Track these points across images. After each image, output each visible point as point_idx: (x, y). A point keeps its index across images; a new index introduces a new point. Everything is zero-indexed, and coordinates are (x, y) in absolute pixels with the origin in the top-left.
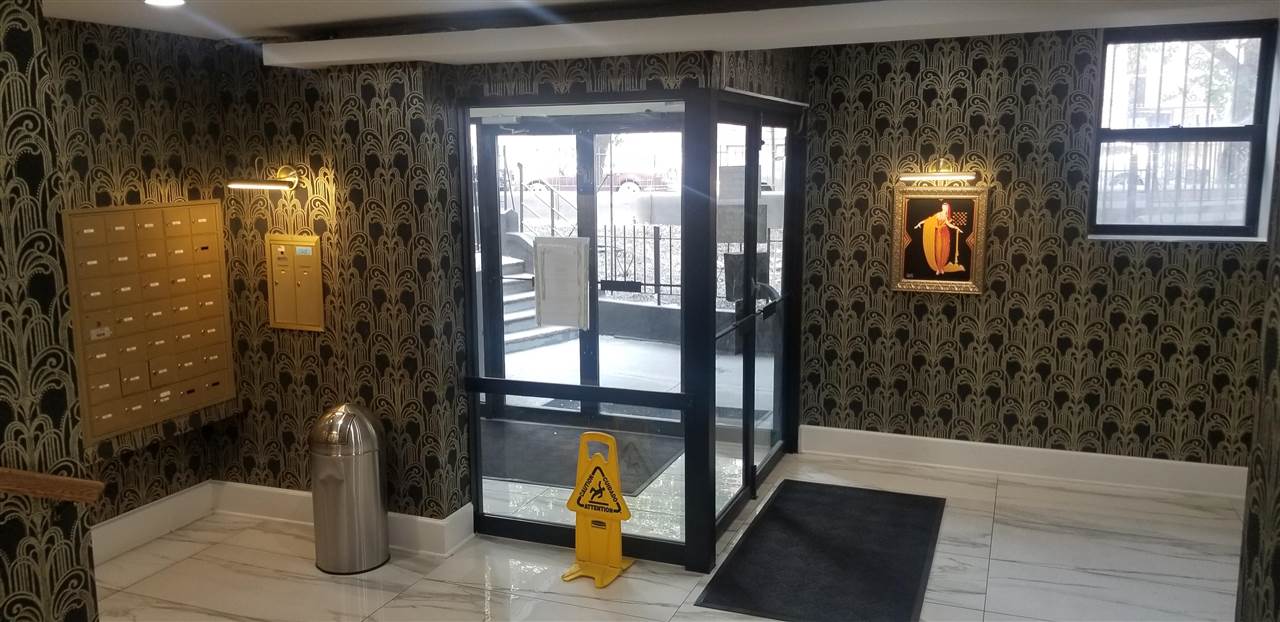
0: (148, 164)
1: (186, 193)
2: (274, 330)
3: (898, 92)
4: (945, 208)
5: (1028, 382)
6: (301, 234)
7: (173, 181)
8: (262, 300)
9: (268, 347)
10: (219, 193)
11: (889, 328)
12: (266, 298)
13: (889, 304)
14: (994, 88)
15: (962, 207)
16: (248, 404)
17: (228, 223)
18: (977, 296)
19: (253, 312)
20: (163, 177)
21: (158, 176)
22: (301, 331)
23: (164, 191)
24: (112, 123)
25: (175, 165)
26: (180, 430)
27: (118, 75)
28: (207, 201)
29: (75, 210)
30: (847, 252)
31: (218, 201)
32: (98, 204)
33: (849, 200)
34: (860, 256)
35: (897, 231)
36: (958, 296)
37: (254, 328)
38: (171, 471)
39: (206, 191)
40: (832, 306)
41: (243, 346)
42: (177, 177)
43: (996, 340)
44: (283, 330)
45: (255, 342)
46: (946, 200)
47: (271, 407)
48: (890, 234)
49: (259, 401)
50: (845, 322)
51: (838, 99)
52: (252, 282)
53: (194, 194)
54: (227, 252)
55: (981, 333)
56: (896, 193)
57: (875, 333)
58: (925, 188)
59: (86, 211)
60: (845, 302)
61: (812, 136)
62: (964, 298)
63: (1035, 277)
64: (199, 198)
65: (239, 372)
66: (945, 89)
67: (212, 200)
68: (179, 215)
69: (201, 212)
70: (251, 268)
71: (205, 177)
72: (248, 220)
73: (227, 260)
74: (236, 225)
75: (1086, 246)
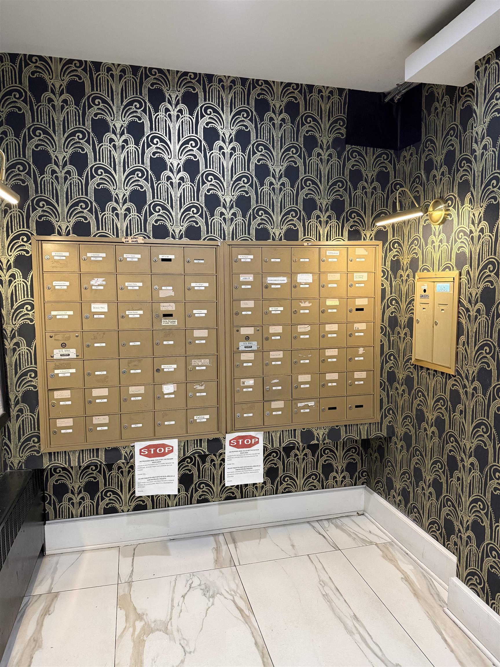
0: (310, 206)
1: (346, 234)
2: (415, 366)
7: (334, 222)
8: (409, 337)
10: (381, 235)
12: (412, 335)
17: (388, 264)
19: (402, 346)
20: (324, 219)
21: (318, 217)
22: (436, 371)
23: (323, 231)
24: (277, 167)
25: (338, 208)
26: (318, 440)
27: (288, 126)
28: (368, 242)
29: (235, 242)
31: (380, 243)
32: (258, 238)
37: (401, 363)
38: (328, 469)
39: (368, 233)
41: (392, 377)
42: (338, 219)
45: (401, 375)
47: (407, 438)
52: (403, 319)
53: (355, 235)
54: (383, 291)
59: (244, 242)
64: (360, 239)
65: (385, 400)
67: (374, 242)
68: (337, 253)
69: (361, 251)
70: (403, 306)
71: (368, 220)
72: (405, 261)
73: (383, 297)
74: (396, 265)
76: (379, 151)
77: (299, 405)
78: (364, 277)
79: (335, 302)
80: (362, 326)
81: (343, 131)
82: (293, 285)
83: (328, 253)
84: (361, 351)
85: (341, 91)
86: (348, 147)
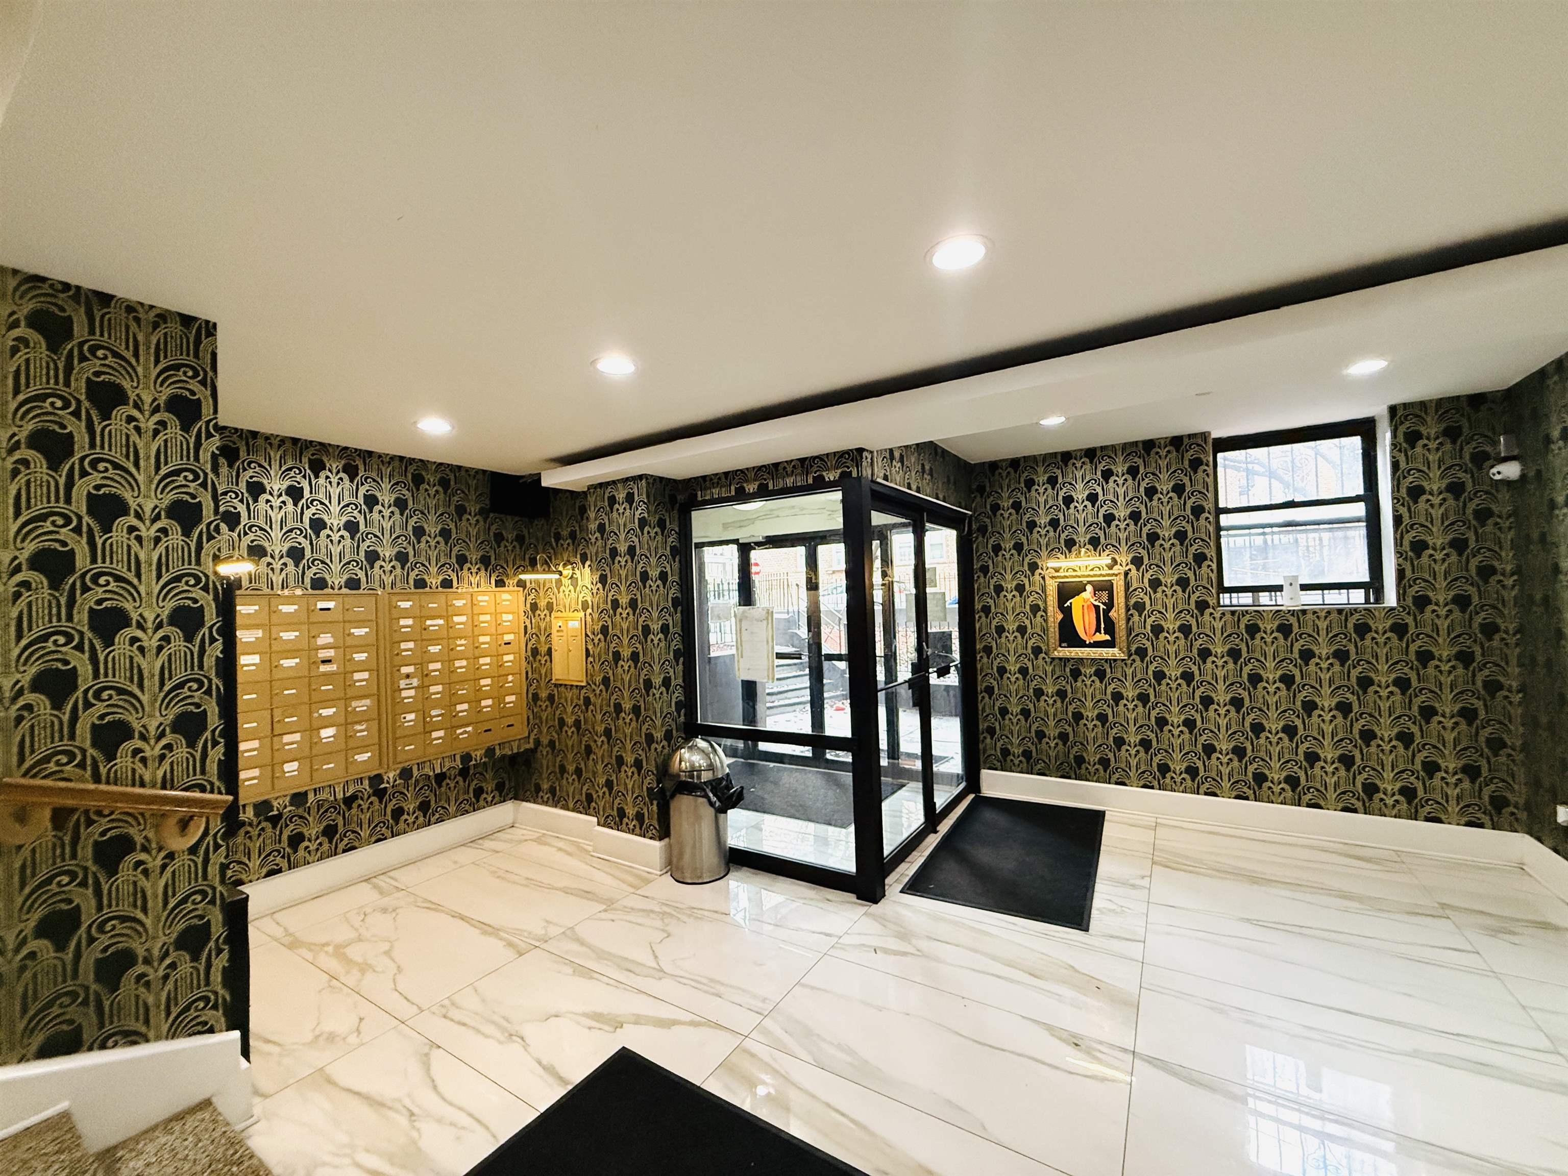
0: (462, 560)
1: (493, 582)
2: (556, 685)
3: (1042, 499)
4: (1089, 588)
5: (1177, 736)
6: (574, 612)
7: (483, 573)
8: (548, 663)
9: (551, 698)
10: (521, 584)
11: (1050, 689)
12: (551, 661)
13: (1049, 669)
14: (1121, 491)
15: (1104, 587)
17: (528, 605)
18: (1123, 660)
19: (543, 671)
20: (474, 570)
21: (469, 569)
22: (572, 686)
23: (475, 580)
24: (432, 528)
25: (485, 561)
26: (476, 760)
27: (441, 496)
28: (511, 589)
29: (395, 591)
30: (1011, 626)
31: (521, 589)
32: (416, 587)
33: (1009, 585)
34: (1022, 630)
35: (1050, 609)
36: (1106, 660)
37: (543, 684)
38: (479, 792)
39: (511, 582)
40: (1002, 671)
41: (536, 697)
42: (486, 570)
43: (1143, 698)
44: (561, 685)
45: (544, 694)
46: (1089, 582)
47: (552, 744)
48: (1045, 611)
49: (545, 741)
50: (1014, 683)
51: (996, 508)
52: (543, 649)
53: (500, 583)
54: (526, 627)
55: (1130, 693)
56: (1047, 578)
57: (1039, 693)
58: (1071, 573)
59: (403, 591)
60: (1013, 667)
61: (977, 538)
62: (1112, 662)
63: (1173, 643)
64: (504, 586)
65: (531, 717)
66: (1080, 494)
67: (516, 588)
68: (486, 598)
69: (506, 596)
70: (543, 639)
71: (510, 571)
72: (542, 604)
73: (526, 633)
74: (534, 607)
75: (1218, 615)
76: (516, 519)
77: (459, 731)
78: (510, 617)
79: (487, 639)
80: (510, 657)
81: (488, 502)
82: (450, 626)
83: (480, 598)
84: (510, 678)
85: (484, 472)
86: (491, 515)
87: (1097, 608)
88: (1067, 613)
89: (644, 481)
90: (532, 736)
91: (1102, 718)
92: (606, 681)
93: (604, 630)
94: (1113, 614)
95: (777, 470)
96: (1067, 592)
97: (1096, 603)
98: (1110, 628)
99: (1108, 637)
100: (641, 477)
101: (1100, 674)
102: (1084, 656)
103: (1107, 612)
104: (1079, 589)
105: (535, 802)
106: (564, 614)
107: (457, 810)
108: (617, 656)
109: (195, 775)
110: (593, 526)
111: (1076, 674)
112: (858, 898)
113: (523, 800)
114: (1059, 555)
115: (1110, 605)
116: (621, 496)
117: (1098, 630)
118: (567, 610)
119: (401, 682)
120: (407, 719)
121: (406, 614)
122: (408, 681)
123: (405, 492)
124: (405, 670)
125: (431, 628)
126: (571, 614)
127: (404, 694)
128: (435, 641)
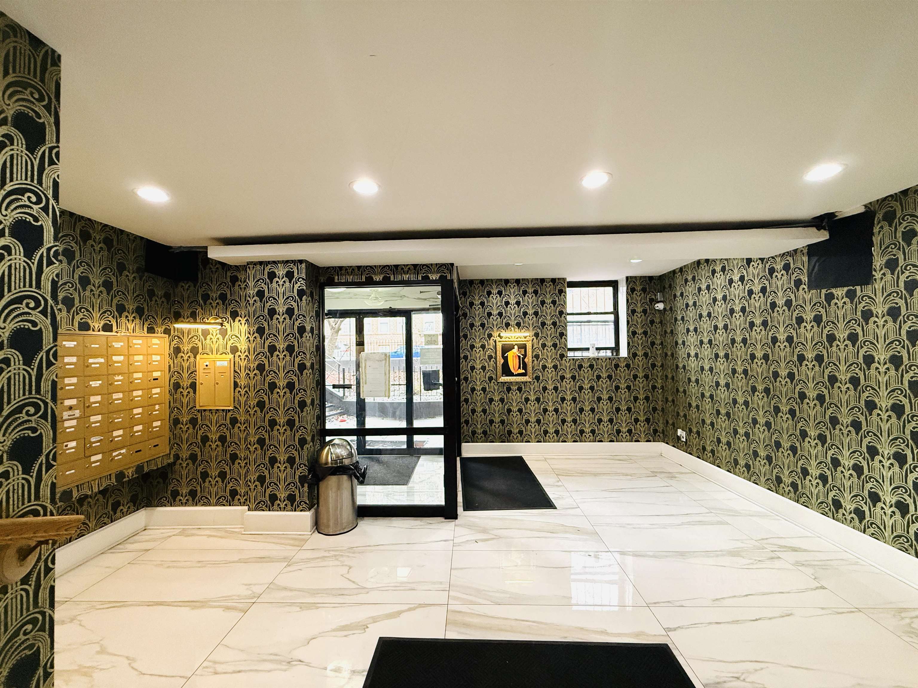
0: (121, 309)
1: (146, 329)
2: (199, 411)
3: (495, 302)
4: (516, 347)
5: (551, 417)
6: (221, 354)
7: (137, 321)
8: (192, 394)
9: (193, 422)
10: (167, 332)
11: (497, 398)
12: (195, 392)
13: (496, 388)
14: (530, 301)
15: (523, 347)
16: (177, 457)
17: (172, 349)
18: (530, 382)
19: (185, 400)
20: (131, 318)
21: (127, 317)
22: (218, 410)
23: (131, 326)
24: (96, 280)
25: (140, 312)
27: (105, 253)
28: (159, 335)
30: (478, 366)
31: (167, 336)
32: (80, 329)
33: (478, 345)
34: (483, 368)
35: (498, 357)
36: (522, 382)
37: (184, 410)
38: (116, 506)
39: (160, 329)
40: (473, 390)
41: (177, 422)
42: (140, 319)
43: (538, 400)
44: (205, 410)
45: (185, 418)
46: (516, 344)
47: (193, 457)
48: (496, 359)
49: (185, 454)
50: (479, 395)
51: (472, 304)
52: (186, 383)
53: (151, 330)
54: (170, 366)
55: (532, 398)
56: (497, 342)
57: (491, 400)
58: (507, 340)
59: (68, 332)
60: (479, 388)
61: (462, 319)
62: (525, 383)
63: (550, 373)
64: (154, 333)
65: (173, 438)
66: (513, 301)
67: (163, 335)
68: (140, 342)
69: (155, 341)
70: (185, 375)
71: (159, 321)
72: (186, 347)
73: (169, 371)
74: (177, 350)
75: (568, 360)
76: (165, 279)
77: (114, 454)
78: (158, 358)
79: (140, 375)
80: (158, 390)
81: (144, 263)
82: (109, 364)
83: (134, 341)
84: (157, 407)
85: (142, 238)
86: (146, 274)
87: (519, 357)
88: (506, 359)
89: (304, 265)
90: (173, 453)
91: (520, 411)
92: (261, 405)
93: (261, 368)
94: (526, 360)
95: (397, 269)
96: (506, 349)
97: (519, 355)
98: (525, 367)
99: (524, 371)
100: (301, 262)
101: (520, 389)
102: (512, 381)
103: (523, 359)
104: (511, 347)
105: (171, 506)
106: (211, 356)
107: (96, 525)
108: (273, 386)
109: (29, 501)
110: (252, 291)
111: (509, 389)
112: (445, 519)
113: (158, 506)
114: (502, 330)
115: (525, 356)
116: (281, 271)
117: (519, 368)
118: (214, 352)
119: (65, 413)
120: (69, 446)
121: (70, 352)
122: (70, 413)
123: (73, 244)
124: (68, 403)
125: (93, 366)
126: (218, 356)
127: (67, 424)
128: (96, 377)
